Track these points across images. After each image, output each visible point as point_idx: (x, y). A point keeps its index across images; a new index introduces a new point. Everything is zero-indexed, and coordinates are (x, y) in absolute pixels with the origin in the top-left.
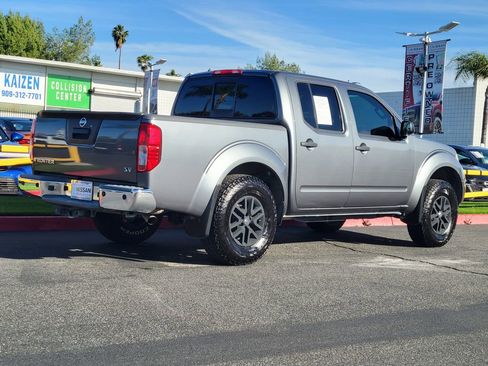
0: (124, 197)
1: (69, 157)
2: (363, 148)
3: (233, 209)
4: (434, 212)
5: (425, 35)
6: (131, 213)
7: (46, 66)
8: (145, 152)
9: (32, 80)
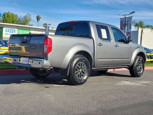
0: (39, 63)
1: (22, 50)
2: (116, 46)
3: (76, 66)
4: (138, 66)
5: (126, 15)
6: (42, 68)
7: (17, 26)
8: (46, 47)
9: (13, 30)
